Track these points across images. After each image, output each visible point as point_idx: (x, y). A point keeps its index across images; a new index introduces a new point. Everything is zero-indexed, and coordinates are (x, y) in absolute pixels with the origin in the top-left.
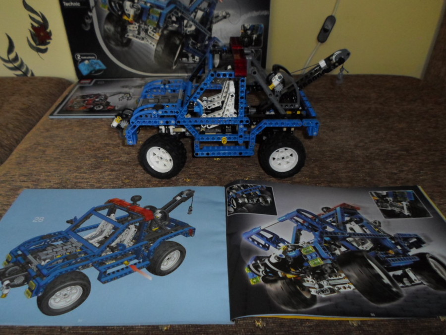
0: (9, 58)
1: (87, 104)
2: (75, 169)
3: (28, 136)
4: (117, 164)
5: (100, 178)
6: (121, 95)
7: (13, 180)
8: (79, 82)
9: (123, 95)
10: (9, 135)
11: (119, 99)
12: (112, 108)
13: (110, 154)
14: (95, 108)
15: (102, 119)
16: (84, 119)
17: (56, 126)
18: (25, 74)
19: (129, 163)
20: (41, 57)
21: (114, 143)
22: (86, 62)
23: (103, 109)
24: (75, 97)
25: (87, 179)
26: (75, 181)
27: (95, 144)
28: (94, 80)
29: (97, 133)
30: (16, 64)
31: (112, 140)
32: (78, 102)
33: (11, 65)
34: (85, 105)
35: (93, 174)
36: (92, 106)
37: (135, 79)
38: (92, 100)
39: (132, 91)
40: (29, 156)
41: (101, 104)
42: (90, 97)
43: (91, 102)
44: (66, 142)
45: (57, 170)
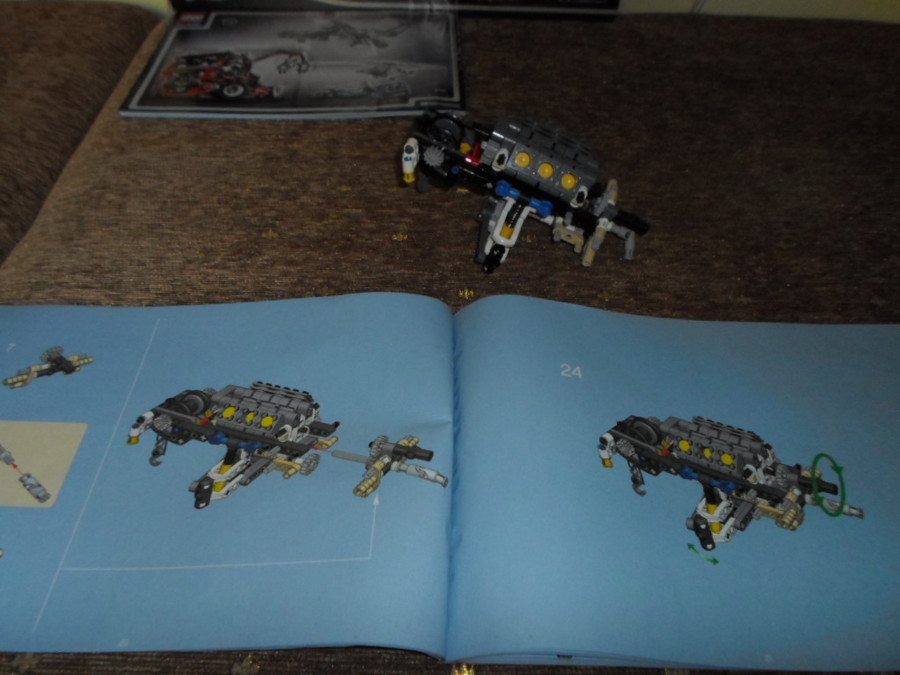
1: (207, 80)
2: (201, 256)
3: (73, 161)
4: (298, 246)
5: (263, 282)
6: (282, 58)
7: (60, 284)
8: (177, 17)
9: (287, 57)
10: (31, 159)
11: (279, 68)
12: (266, 93)
13: (276, 218)
14: (226, 92)
15: (244, 121)
16: (202, 121)
17: (139, 138)
19: (326, 243)
21: (283, 188)
23: (242, 95)
24: (172, 60)
25: (233, 283)
26: (205, 288)
27: (238, 190)
28: (213, 16)
29: (240, 159)
31: (277, 180)
32: (184, 75)
34: (199, 81)
35: (246, 271)
36: (217, 87)
37: (309, 14)
38: (214, 69)
39: (307, 46)
40: (86, 219)
41: (239, 82)
42: (210, 62)
43: (213, 75)
44: (170, 182)
45: (159, 260)
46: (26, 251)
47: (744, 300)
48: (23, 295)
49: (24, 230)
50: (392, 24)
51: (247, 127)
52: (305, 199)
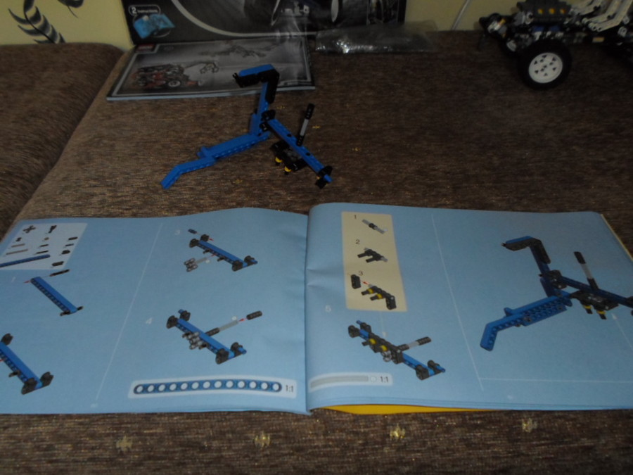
0: (26, 16)
1: (156, 80)
3: (79, 127)
5: (201, 179)
6: (202, 66)
7: (79, 186)
8: (135, 50)
9: (205, 65)
10: (54, 127)
11: (201, 71)
12: (194, 84)
14: (170, 85)
15: (182, 99)
16: (156, 100)
17: (119, 111)
18: (51, 40)
20: (74, 14)
21: (208, 132)
22: (145, 18)
23: (180, 86)
24: (135, 70)
27: (181, 134)
28: (158, 46)
29: (181, 119)
30: (37, 25)
31: (204, 128)
32: (144, 77)
33: (29, 27)
34: (153, 80)
36: (164, 82)
37: (216, 42)
38: (162, 74)
39: (217, 59)
40: (92, 153)
41: (177, 79)
42: (158, 70)
43: (161, 76)
44: (140, 132)
45: (138, 171)
46: (57, 172)
47: (486, 172)
48: (58, 193)
49: (52, 165)
50: (268, 44)
51: (184, 102)
52: (221, 137)
